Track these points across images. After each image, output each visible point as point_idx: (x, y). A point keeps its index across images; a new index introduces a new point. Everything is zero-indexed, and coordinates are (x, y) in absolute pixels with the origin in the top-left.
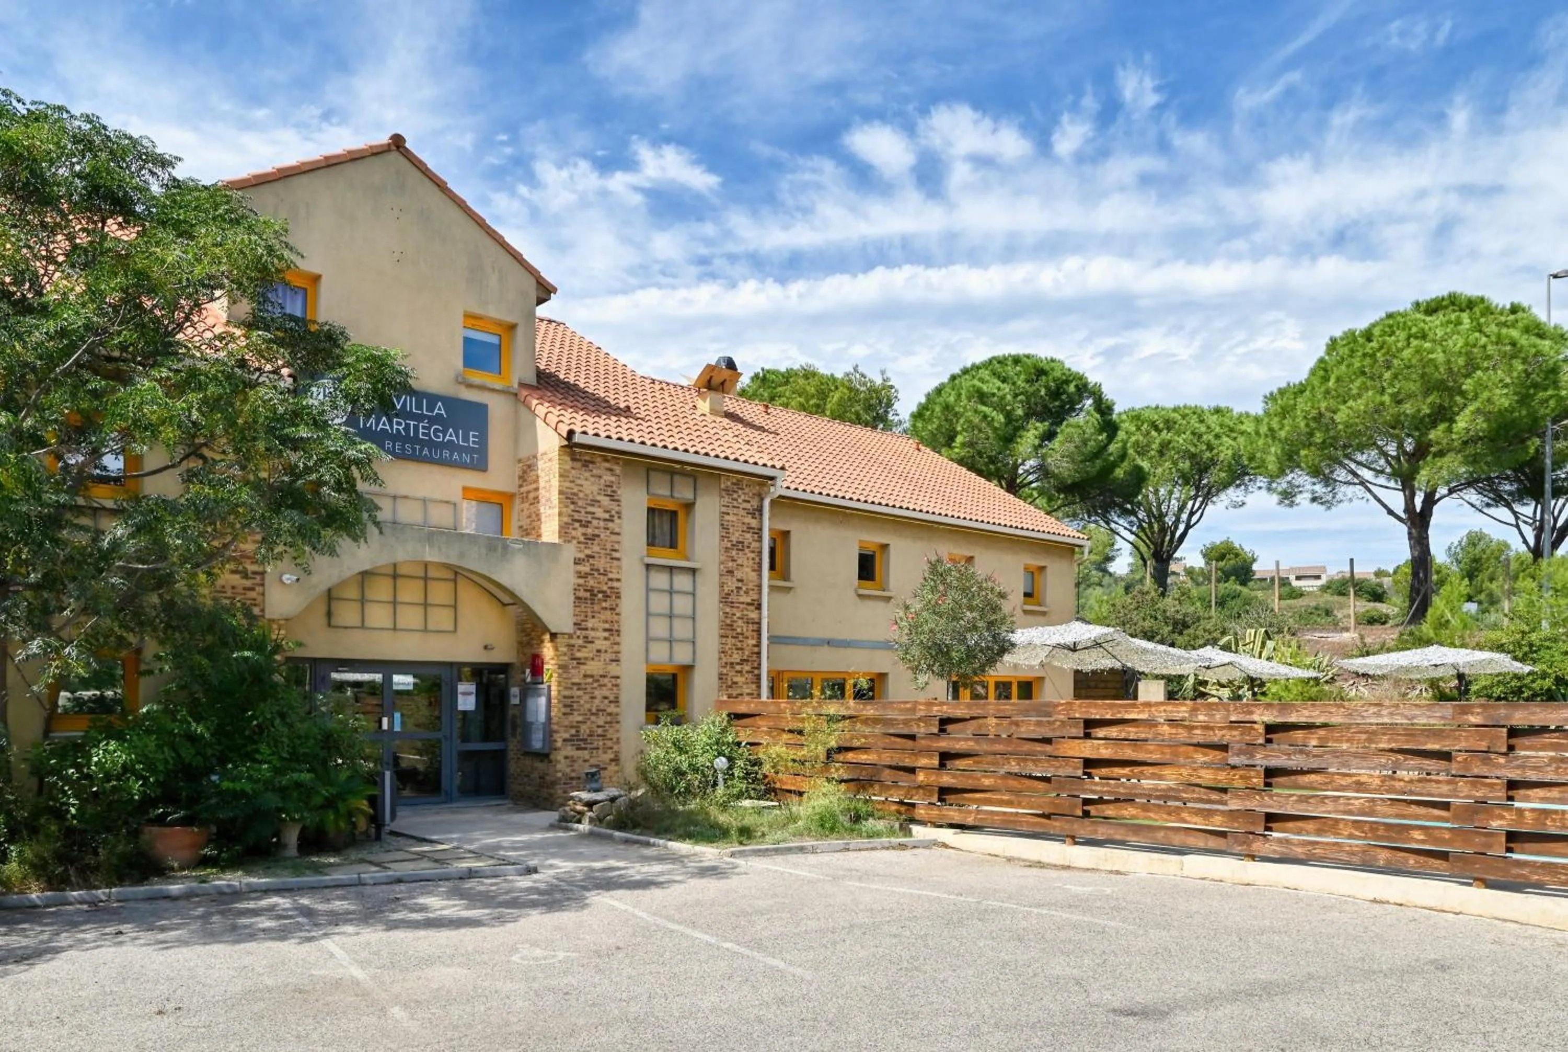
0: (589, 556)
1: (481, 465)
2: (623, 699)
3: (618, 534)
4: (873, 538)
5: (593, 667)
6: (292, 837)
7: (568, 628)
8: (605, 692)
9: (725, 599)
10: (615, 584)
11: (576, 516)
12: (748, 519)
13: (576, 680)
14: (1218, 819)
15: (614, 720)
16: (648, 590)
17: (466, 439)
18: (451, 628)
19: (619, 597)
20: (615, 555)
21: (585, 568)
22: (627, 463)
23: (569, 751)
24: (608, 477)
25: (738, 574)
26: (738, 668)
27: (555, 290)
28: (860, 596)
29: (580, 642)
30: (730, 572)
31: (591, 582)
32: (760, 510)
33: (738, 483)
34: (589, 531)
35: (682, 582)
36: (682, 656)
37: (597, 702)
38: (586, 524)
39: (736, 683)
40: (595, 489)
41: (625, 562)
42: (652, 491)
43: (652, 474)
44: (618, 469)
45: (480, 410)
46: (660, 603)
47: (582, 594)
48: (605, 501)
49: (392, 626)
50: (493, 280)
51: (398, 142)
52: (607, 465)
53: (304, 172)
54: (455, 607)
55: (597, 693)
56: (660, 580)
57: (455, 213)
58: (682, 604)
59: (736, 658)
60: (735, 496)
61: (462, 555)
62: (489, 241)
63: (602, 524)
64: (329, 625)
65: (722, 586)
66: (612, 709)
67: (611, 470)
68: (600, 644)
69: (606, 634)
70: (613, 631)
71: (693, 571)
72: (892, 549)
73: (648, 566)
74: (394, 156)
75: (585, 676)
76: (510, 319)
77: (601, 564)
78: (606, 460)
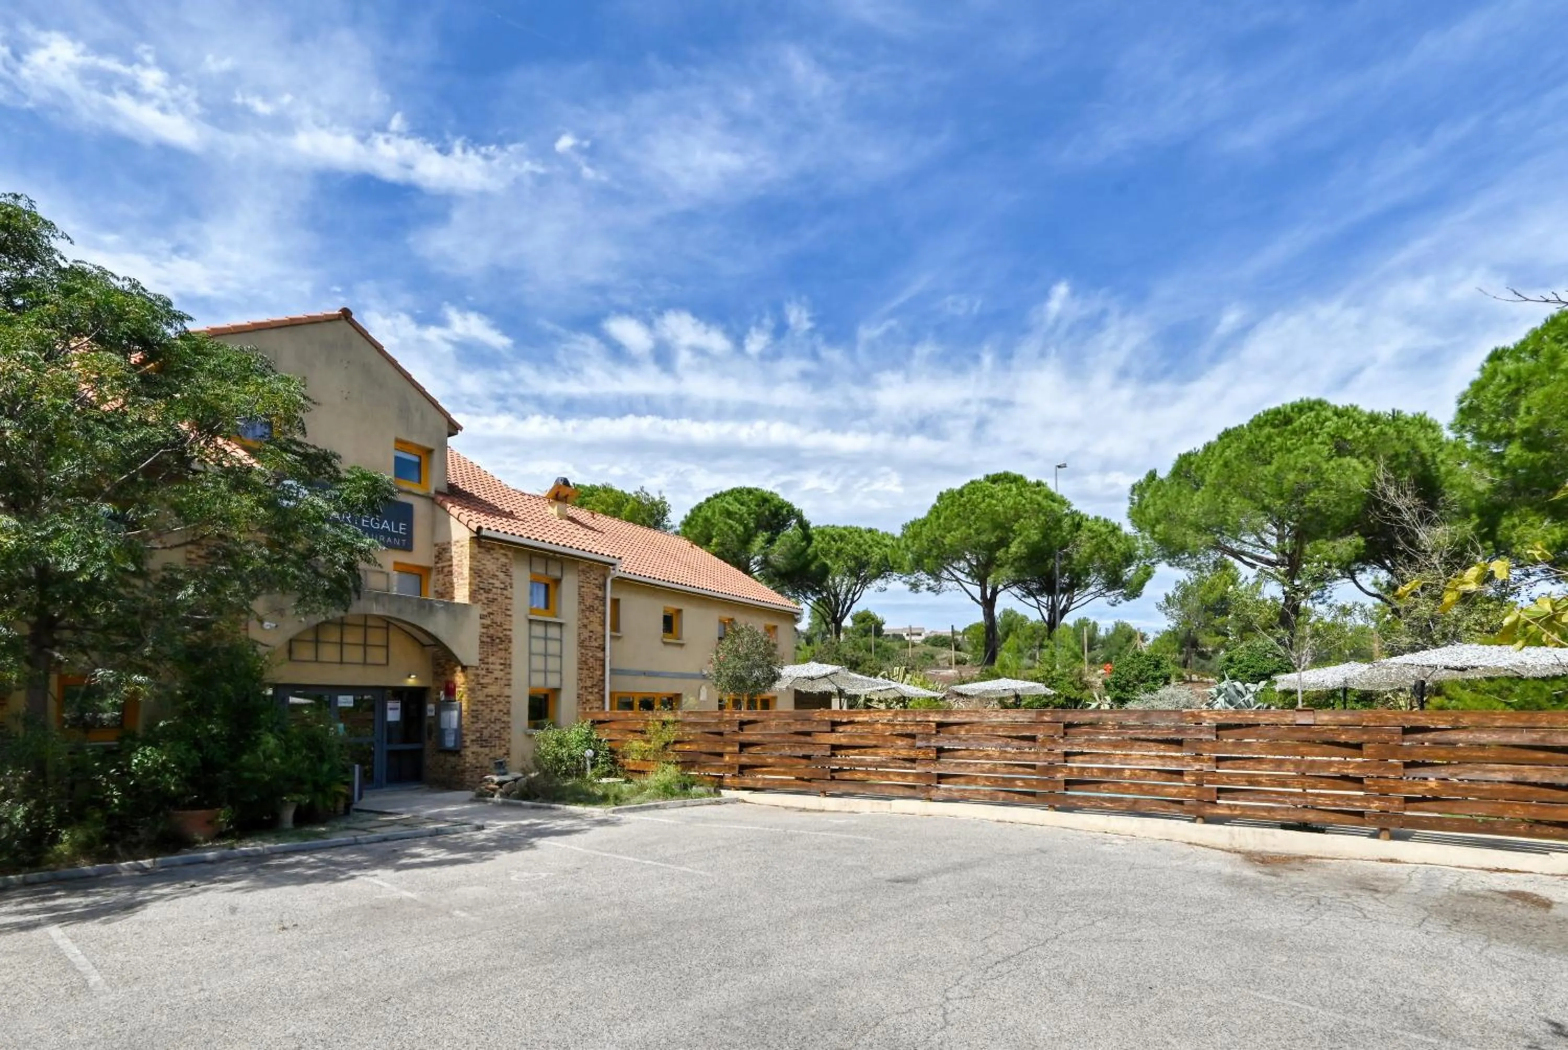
0: (490, 614)
1: (407, 546)
2: (513, 711)
3: (509, 598)
4: (673, 605)
5: (493, 690)
6: (288, 815)
7: (473, 660)
8: (501, 707)
9: (582, 644)
10: (508, 633)
11: (481, 585)
12: (597, 591)
13: (481, 698)
14: (910, 778)
15: (507, 726)
16: (530, 637)
17: (397, 528)
18: (384, 662)
19: (510, 642)
20: (508, 612)
21: (487, 622)
22: (516, 551)
23: (475, 748)
24: (503, 560)
25: (590, 628)
26: (590, 690)
27: (461, 428)
28: (665, 643)
29: (484, 672)
30: (585, 626)
31: (492, 631)
32: (605, 585)
33: (590, 566)
34: (490, 596)
35: (553, 632)
36: (553, 682)
37: (495, 714)
38: (488, 591)
39: (589, 700)
40: (494, 567)
41: (514, 618)
42: (532, 570)
43: (534, 559)
44: (510, 554)
45: (409, 508)
46: (538, 646)
47: (485, 639)
48: (501, 575)
49: (338, 660)
50: (417, 417)
51: (346, 314)
52: (503, 551)
53: (272, 328)
54: (387, 647)
55: (495, 707)
56: (538, 630)
57: (390, 368)
58: (553, 647)
59: (589, 684)
60: (588, 575)
61: (400, 611)
62: (413, 390)
63: (499, 591)
64: (290, 659)
65: (579, 635)
66: (505, 718)
67: (505, 555)
68: (498, 674)
69: (502, 667)
70: (506, 665)
71: (561, 625)
72: (684, 613)
73: (531, 621)
74: (343, 324)
75: (486, 696)
76: (429, 446)
77: (499, 619)
78: (501, 547)
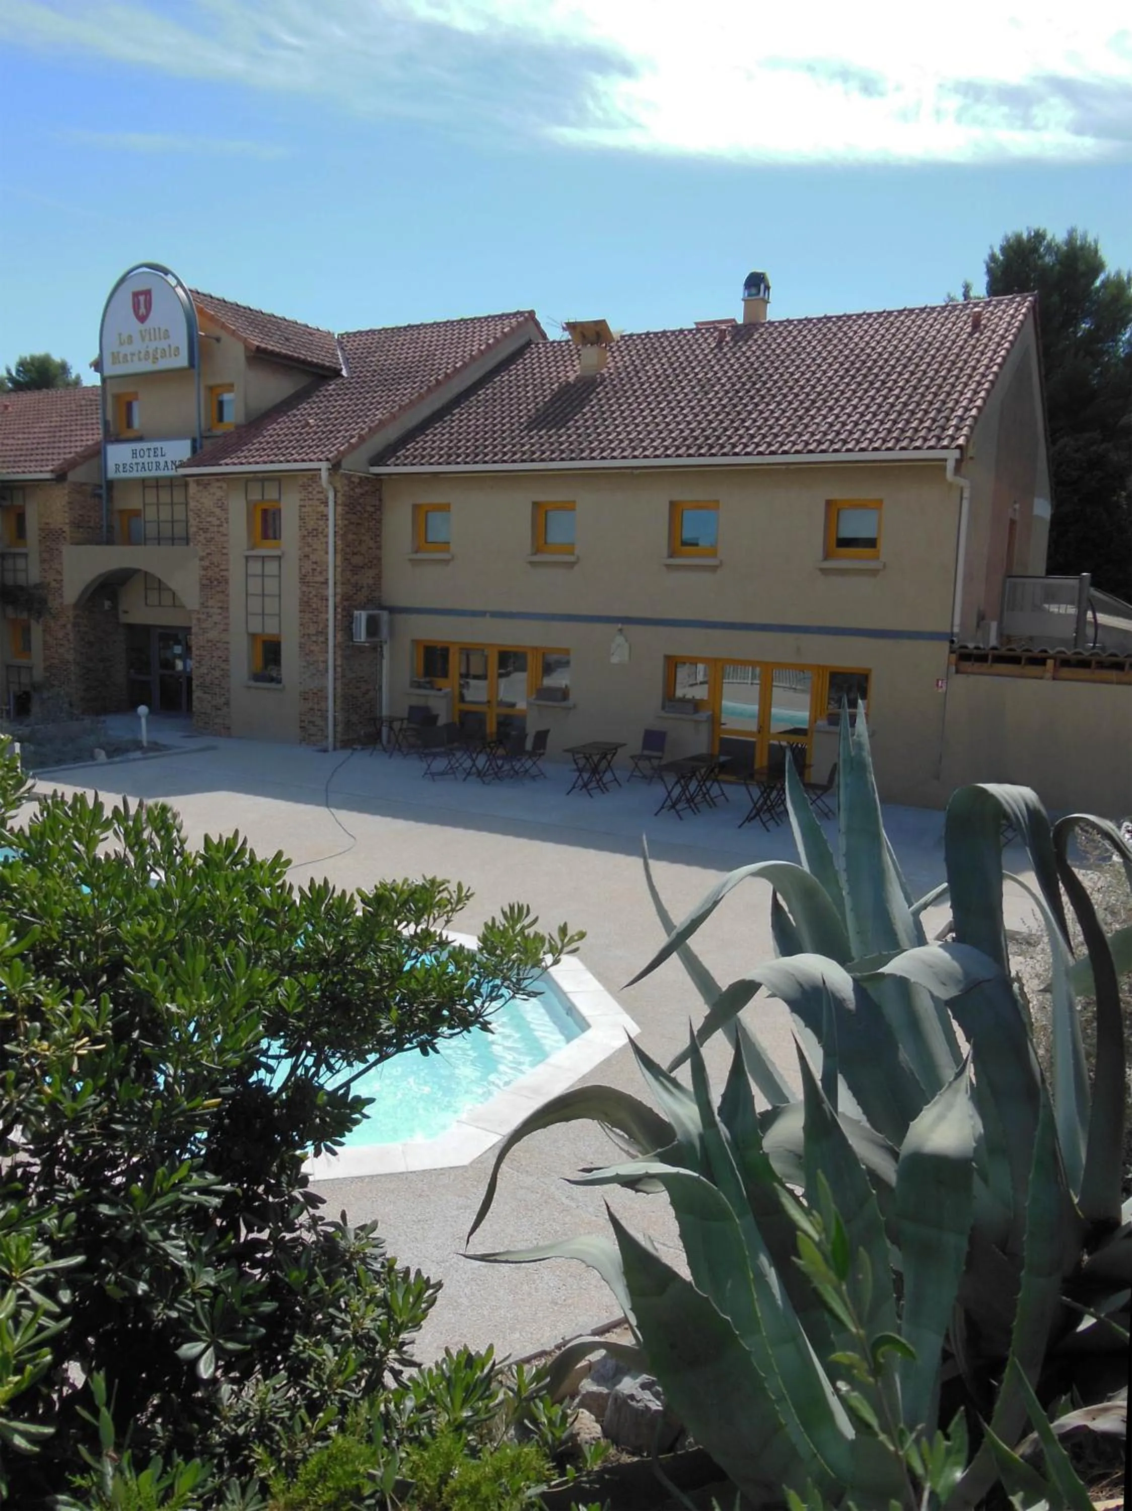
0: (209, 554)
2: (232, 659)
3: (226, 535)
4: (552, 496)
5: (212, 636)
7: (197, 607)
8: (220, 654)
9: (303, 580)
10: (222, 573)
11: (199, 524)
13: (203, 644)
15: (226, 675)
16: (247, 576)
19: (227, 582)
20: (225, 551)
21: (206, 563)
22: (232, 482)
24: (219, 494)
25: (313, 558)
26: (313, 638)
29: (203, 618)
30: (307, 556)
31: (210, 573)
33: (312, 478)
34: (208, 535)
35: (271, 567)
36: (272, 626)
38: (206, 531)
40: (211, 503)
41: (231, 557)
42: (249, 498)
43: (249, 485)
44: (225, 485)
46: (255, 586)
47: (205, 582)
48: (217, 511)
52: (219, 484)
55: (214, 655)
56: (255, 567)
58: (271, 586)
59: (311, 630)
63: (216, 528)
65: (300, 567)
66: (223, 666)
67: (221, 487)
68: (216, 618)
69: (219, 611)
70: (224, 609)
71: (279, 559)
73: (247, 558)
75: (207, 641)
77: (216, 559)
78: (218, 480)
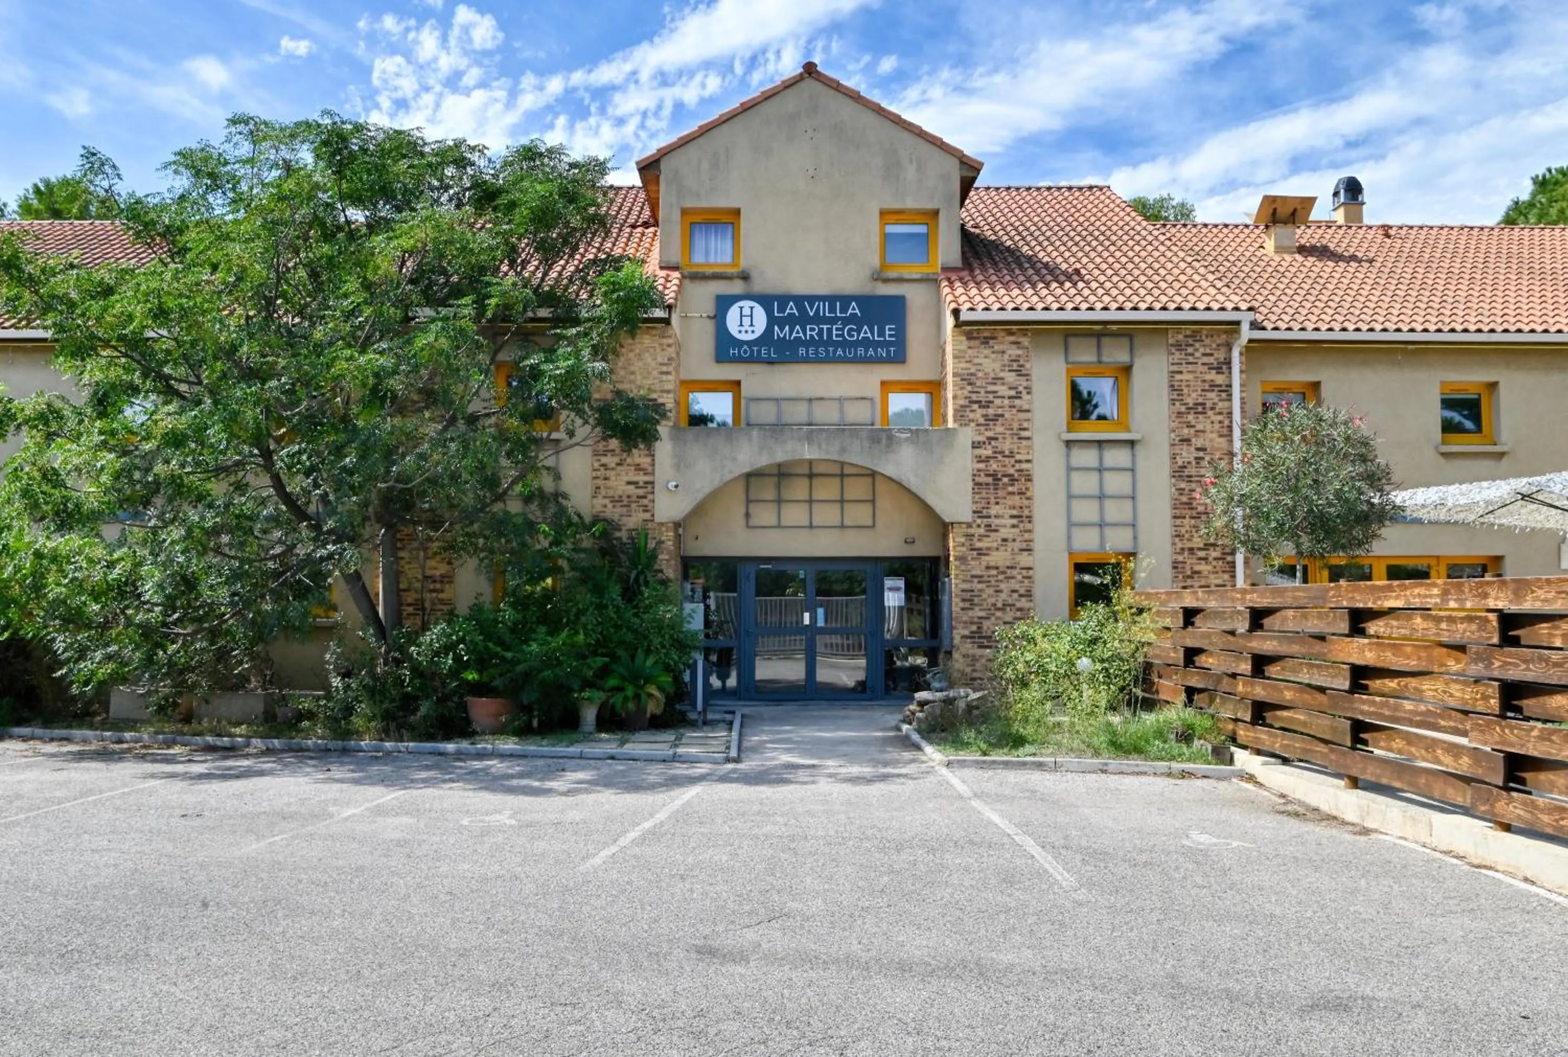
0: (991, 438)
1: (898, 357)
2: (1038, 592)
3: (1028, 411)
5: (999, 558)
7: (968, 517)
8: (1014, 585)
9: (1180, 473)
10: (1025, 466)
11: (974, 397)
12: (1212, 376)
13: (977, 572)
15: (1026, 616)
16: (1070, 469)
17: (882, 334)
18: (870, 523)
19: (1030, 480)
20: (1025, 434)
21: (987, 452)
22: (1037, 333)
23: (969, 648)
24: (1014, 352)
25: (1199, 442)
26: (1202, 554)
28: (1445, 454)
29: (982, 531)
30: (1186, 441)
31: (994, 466)
32: (1228, 363)
33: (1194, 335)
34: (991, 411)
35: (1117, 457)
36: (1118, 541)
37: (1003, 596)
38: (987, 405)
39: (1199, 572)
40: (997, 366)
41: (1037, 441)
42: (1071, 359)
43: (1073, 341)
44: (1025, 341)
45: (900, 301)
46: (1085, 484)
47: (983, 479)
48: (1011, 377)
49: (808, 524)
50: (913, 173)
52: (1012, 338)
54: (873, 502)
55: (1003, 586)
56: (1087, 457)
58: (1116, 483)
59: (1198, 542)
60: (1190, 350)
61: (843, 450)
63: (1006, 402)
65: (1174, 457)
66: (1023, 603)
67: (1017, 343)
68: (1007, 532)
69: (1015, 521)
70: (1023, 518)
71: (1132, 443)
73: (1069, 443)
75: (988, 568)
77: (1006, 446)
78: (1011, 333)
